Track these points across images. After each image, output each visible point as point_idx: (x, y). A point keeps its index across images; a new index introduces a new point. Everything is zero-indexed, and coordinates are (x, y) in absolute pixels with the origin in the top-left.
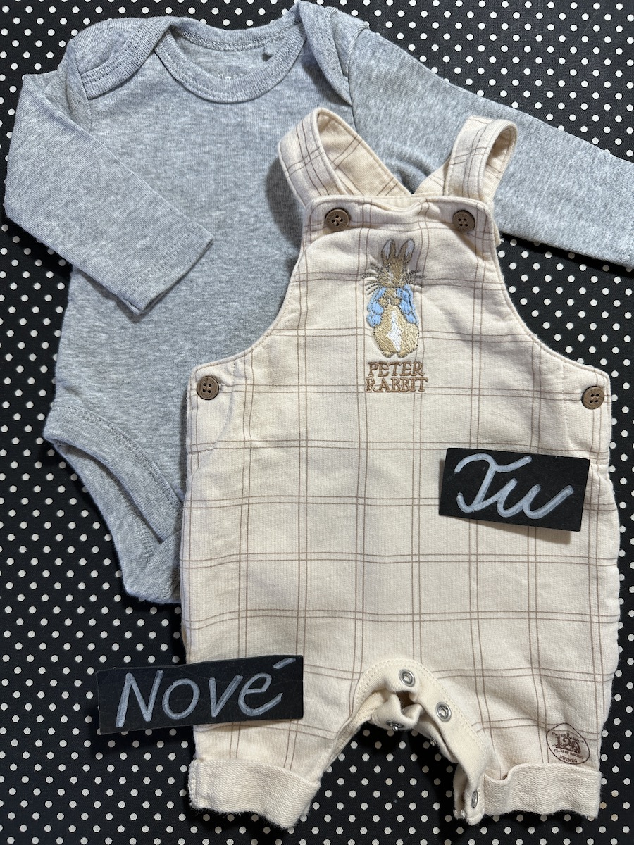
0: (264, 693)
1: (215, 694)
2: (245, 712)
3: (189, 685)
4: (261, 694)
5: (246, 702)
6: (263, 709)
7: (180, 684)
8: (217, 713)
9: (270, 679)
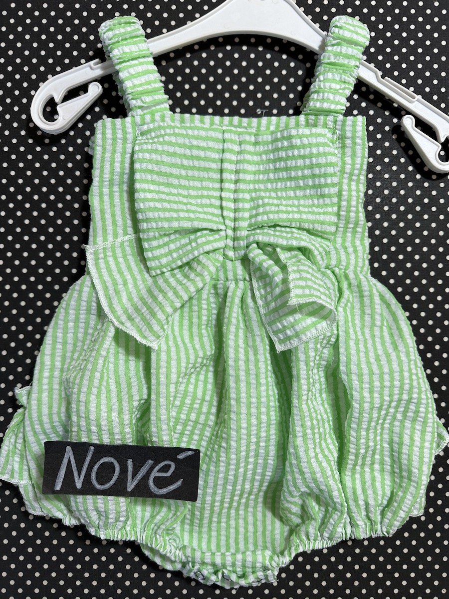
0: (169, 477)
1: (131, 472)
2: (153, 491)
3: (112, 463)
4: (167, 477)
5: (154, 482)
6: (167, 490)
7: (106, 461)
8: (132, 488)
9: (174, 466)
